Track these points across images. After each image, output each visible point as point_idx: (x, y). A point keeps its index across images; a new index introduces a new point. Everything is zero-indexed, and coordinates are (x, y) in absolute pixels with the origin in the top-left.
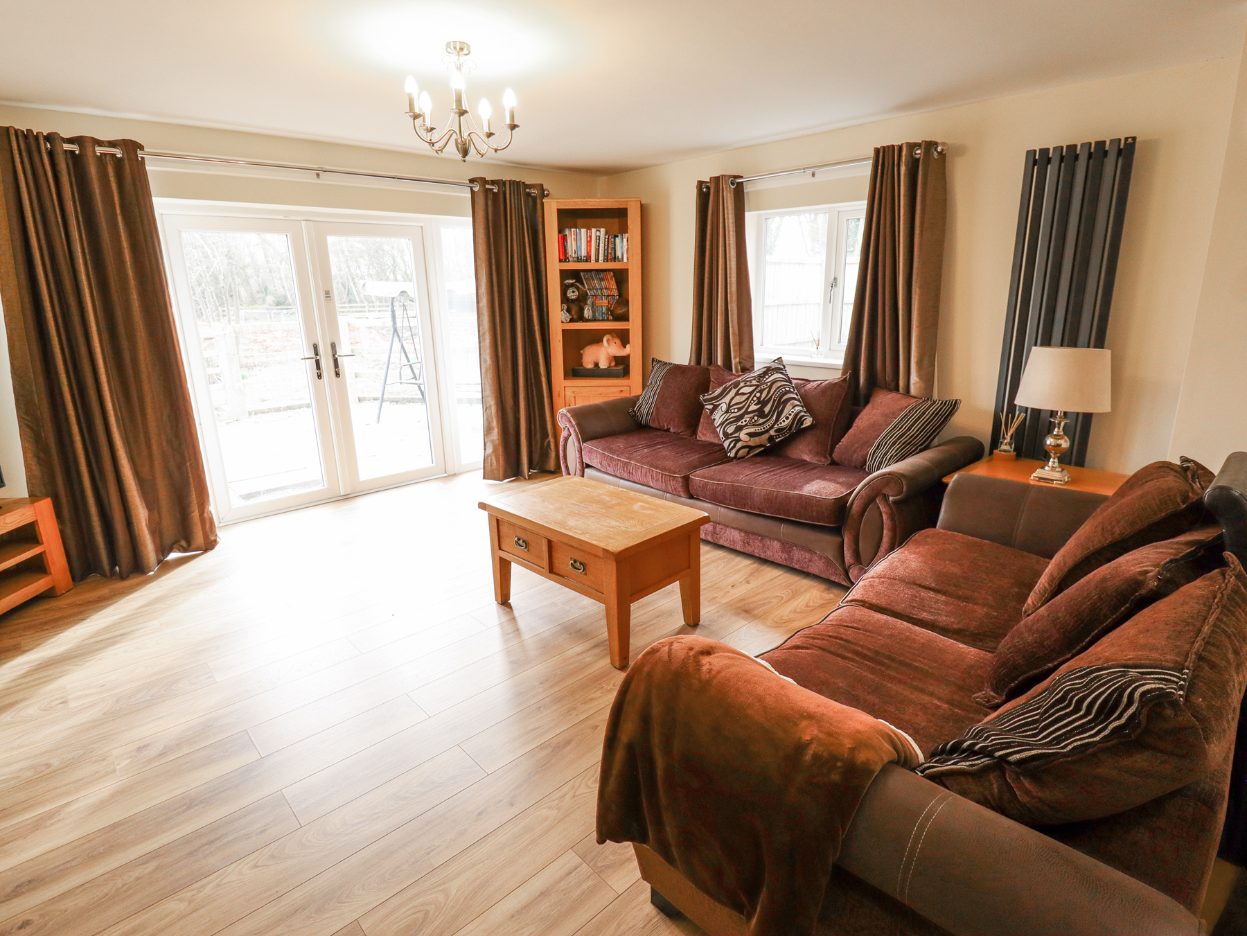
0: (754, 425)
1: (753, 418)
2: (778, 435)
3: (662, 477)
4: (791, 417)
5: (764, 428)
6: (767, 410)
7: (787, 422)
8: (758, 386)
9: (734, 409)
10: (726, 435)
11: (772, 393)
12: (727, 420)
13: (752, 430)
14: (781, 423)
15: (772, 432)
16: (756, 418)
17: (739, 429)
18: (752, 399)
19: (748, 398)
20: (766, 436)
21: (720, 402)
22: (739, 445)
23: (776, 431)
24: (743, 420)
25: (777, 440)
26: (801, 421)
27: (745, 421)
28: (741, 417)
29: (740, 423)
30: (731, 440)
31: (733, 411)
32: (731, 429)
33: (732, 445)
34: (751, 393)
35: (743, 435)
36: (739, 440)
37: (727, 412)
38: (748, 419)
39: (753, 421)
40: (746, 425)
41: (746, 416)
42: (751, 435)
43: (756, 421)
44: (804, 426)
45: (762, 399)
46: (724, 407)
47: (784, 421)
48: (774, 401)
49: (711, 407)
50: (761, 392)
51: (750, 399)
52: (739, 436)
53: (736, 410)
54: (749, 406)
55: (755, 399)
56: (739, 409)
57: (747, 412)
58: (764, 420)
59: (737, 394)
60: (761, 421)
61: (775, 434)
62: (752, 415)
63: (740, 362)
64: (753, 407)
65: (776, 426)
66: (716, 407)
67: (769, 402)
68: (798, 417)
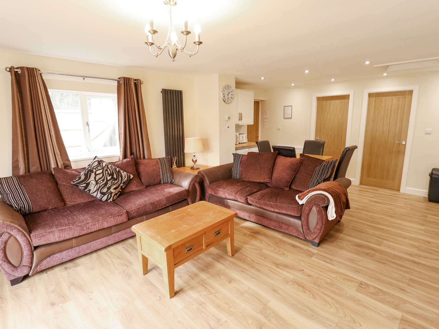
0: (114, 185)
1: (112, 182)
2: (124, 185)
3: (114, 219)
4: (126, 176)
5: (118, 184)
6: (115, 176)
7: (126, 178)
8: (103, 169)
9: (100, 181)
10: (104, 194)
11: (111, 170)
12: (99, 187)
13: (115, 187)
14: (124, 180)
15: (122, 185)
16: (113, 181)
17: (109, 188)
18: (106, 175)
19: (103, 175)
20: (120, 187)
21: (89, 181)
22: (113, 195)
23: (123, 184)
24: (108, 184)
25: (123, 187)
26: (130, 177)
27: (110, 184)
28: (106, 184)
29: (108, 186)
30: (108, 194)
31: (100, 182)
32: (105, 190)
33: (109, 196)
34: (103, 172)
35: (112, 190)
36: (112, 193)
37: (97, 183)
38: (110, 183)
39: (113, 183)
40: (111, 186)
41: (109, 182)
42: (115, 189)
43: (114, 183)
44: (131, 178)
45: (110, 173)
46: (94, 183)
47: (125, 179)
48: (115, 172)
49: (85, 185)
50: (106, 170)
51: (105, 175)
52: (111, 191)
53: (102, 182)
54: (107, 178)
55: (107, 174)
56: (103, 180)
57: (107, 181)
58: (117, 181)
59: (96, 175)
60: (116, 182)
61: (123, 185)
62: (111, 181)
63: (64, 164)
64: (109, 178)
65: (122, 182)
66: (88, 184)
67: (114, 173)
68: (128, 175)
